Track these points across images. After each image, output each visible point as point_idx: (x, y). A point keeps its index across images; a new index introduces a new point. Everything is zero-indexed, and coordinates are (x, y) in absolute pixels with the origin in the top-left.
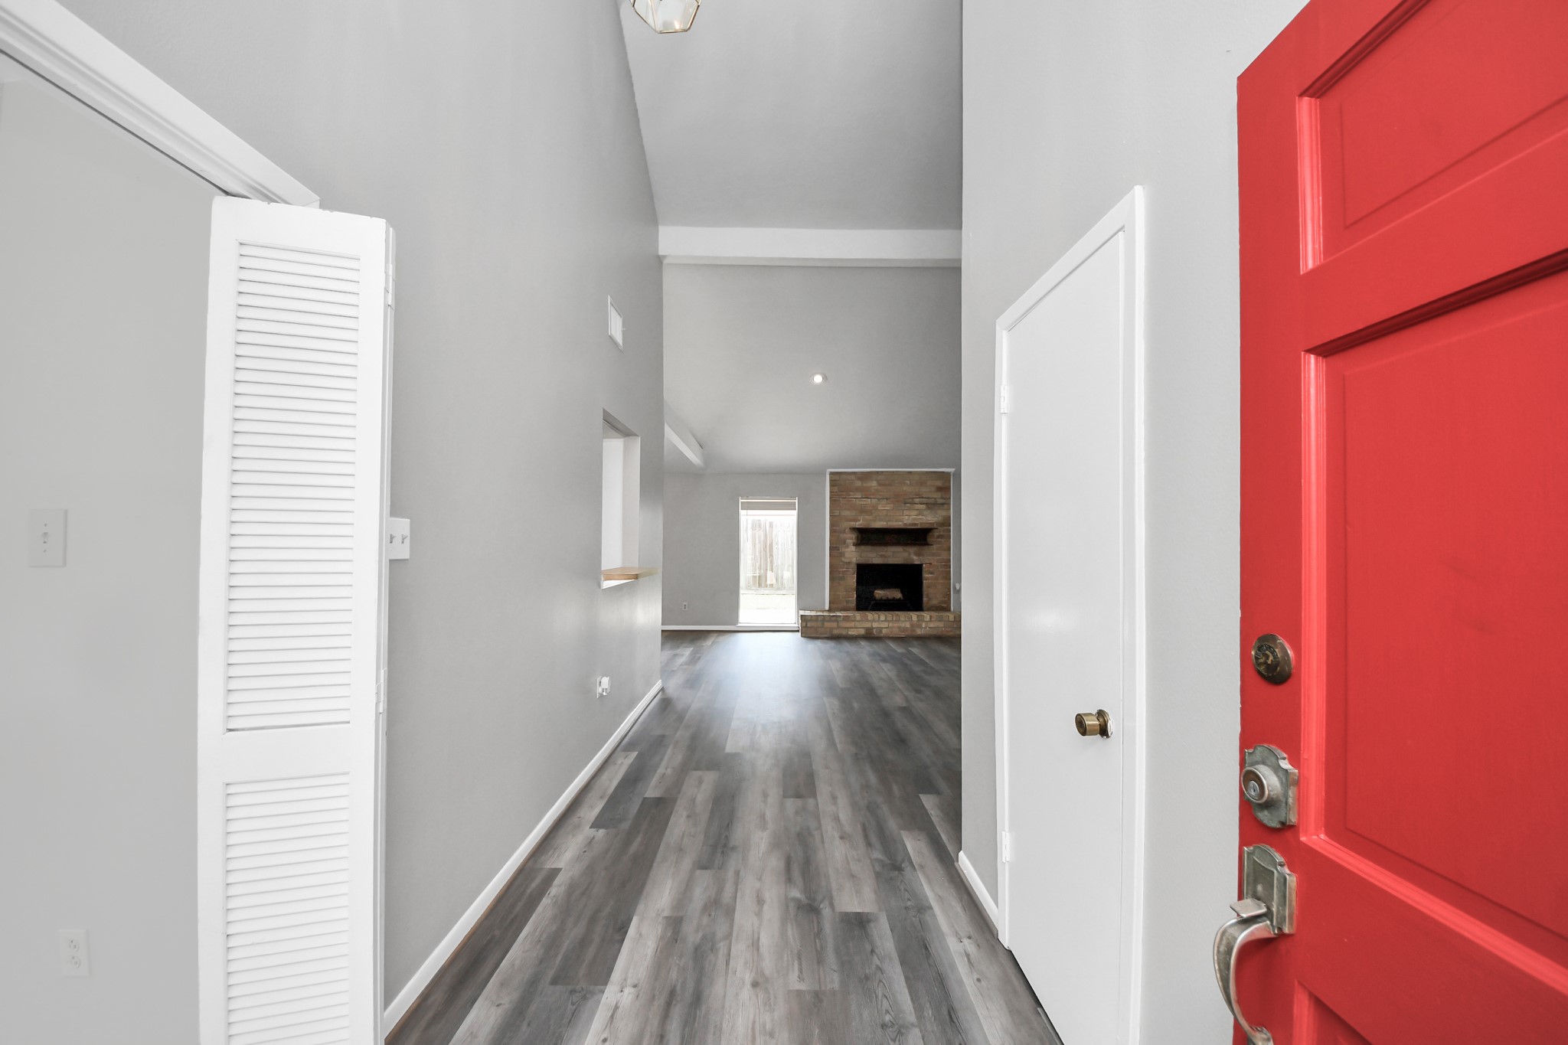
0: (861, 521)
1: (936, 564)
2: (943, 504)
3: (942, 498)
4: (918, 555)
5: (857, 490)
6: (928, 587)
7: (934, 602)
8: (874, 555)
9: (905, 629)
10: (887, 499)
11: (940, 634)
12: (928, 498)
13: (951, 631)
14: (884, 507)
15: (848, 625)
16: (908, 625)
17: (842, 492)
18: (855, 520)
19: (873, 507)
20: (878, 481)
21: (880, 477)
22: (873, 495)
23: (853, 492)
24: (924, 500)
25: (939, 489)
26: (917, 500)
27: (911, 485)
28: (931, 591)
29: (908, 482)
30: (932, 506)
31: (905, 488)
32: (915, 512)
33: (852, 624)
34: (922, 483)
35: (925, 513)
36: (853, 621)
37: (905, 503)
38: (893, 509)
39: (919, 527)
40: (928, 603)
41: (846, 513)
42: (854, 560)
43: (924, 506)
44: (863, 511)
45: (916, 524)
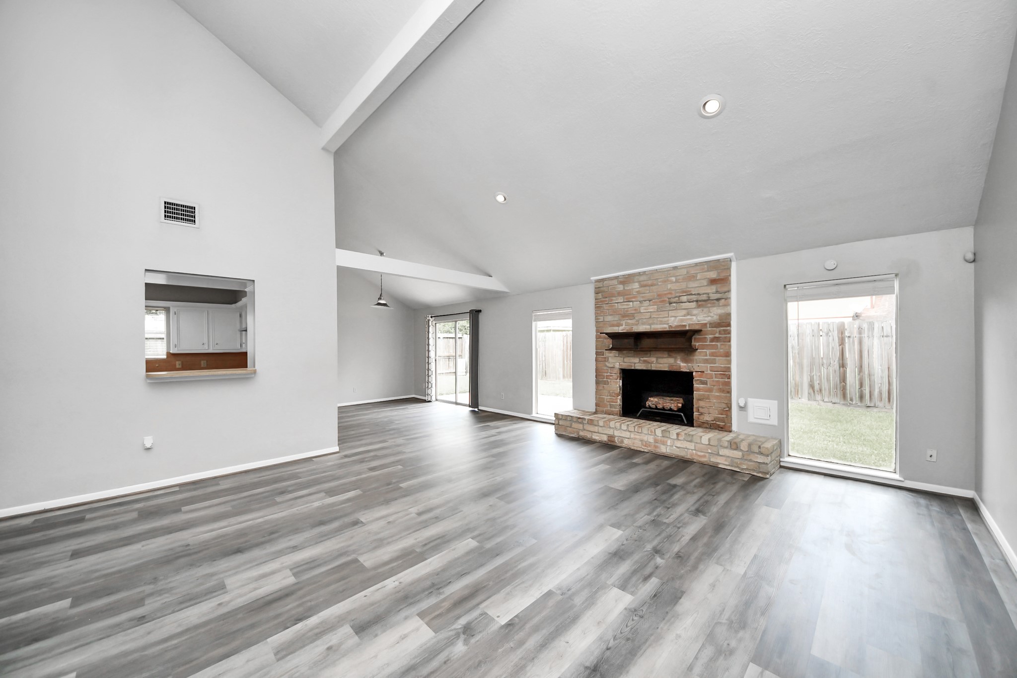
0: (624, 326)
1: (709, 372)
2: (718, 300)
3: (717, 292)
4: (685, 361)
5: (619, 294)
6: (699, 400)
7: (707, 418)
8: (636, 360)
9: (647, 444)
10: (650, 301)
11: (689, 457)
12: (699, 294)
13: (704, 456)
14: (647, 309)
15: (591, 428)
16: (651, 439)
17: (606, 298)
18: (619, 325)
19: (635, 310)
20: (639, 282)
21: (642, 278)
22: (634, 297)
23: (615, 297)
24: (694, 298)
25: (713, 282)
26: (684, 298)
27: (677, 281)
28: (702, 403)
29: (674, 279)
30: (703, 303)
31: (669, 286)
32: (684, 312)
33: (596, 429)
34: (692, 278)
35: (695, 312)
36: (596, 425)
37: (670, 303)
38: (658, 311)
39: (687, 328)
40: (698, 418)
41: (609, 318)
42: (617, 366)
43: (694, 305)
44: (625, 315)
45: (685, 326)
